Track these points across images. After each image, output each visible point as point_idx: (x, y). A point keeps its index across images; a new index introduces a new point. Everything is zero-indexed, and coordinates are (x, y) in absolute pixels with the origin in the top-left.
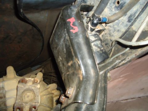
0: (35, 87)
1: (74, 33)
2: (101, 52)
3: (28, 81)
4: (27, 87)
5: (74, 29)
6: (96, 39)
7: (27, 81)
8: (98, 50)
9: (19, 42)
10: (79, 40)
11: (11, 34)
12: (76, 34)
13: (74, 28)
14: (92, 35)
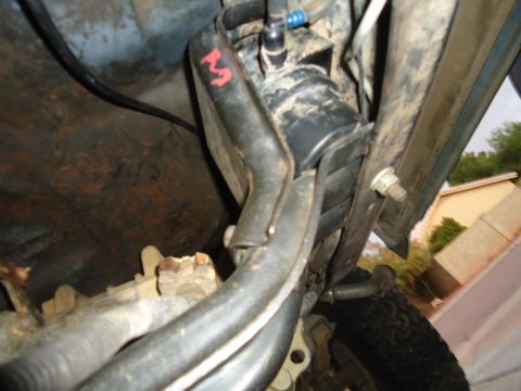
0: (203, 278)
1: (223, 87)
2: (323, 113)
3: (182, 266)
4: (182, 281)
5: (222, 77)
6: (299, 81)
7: (179, 265)
8: (312, 110)
9: (153, 178)
10: (235, 99)
11: (125, 160)
12: (229, 86)
13: (220, 74)
14: (285, 76)
